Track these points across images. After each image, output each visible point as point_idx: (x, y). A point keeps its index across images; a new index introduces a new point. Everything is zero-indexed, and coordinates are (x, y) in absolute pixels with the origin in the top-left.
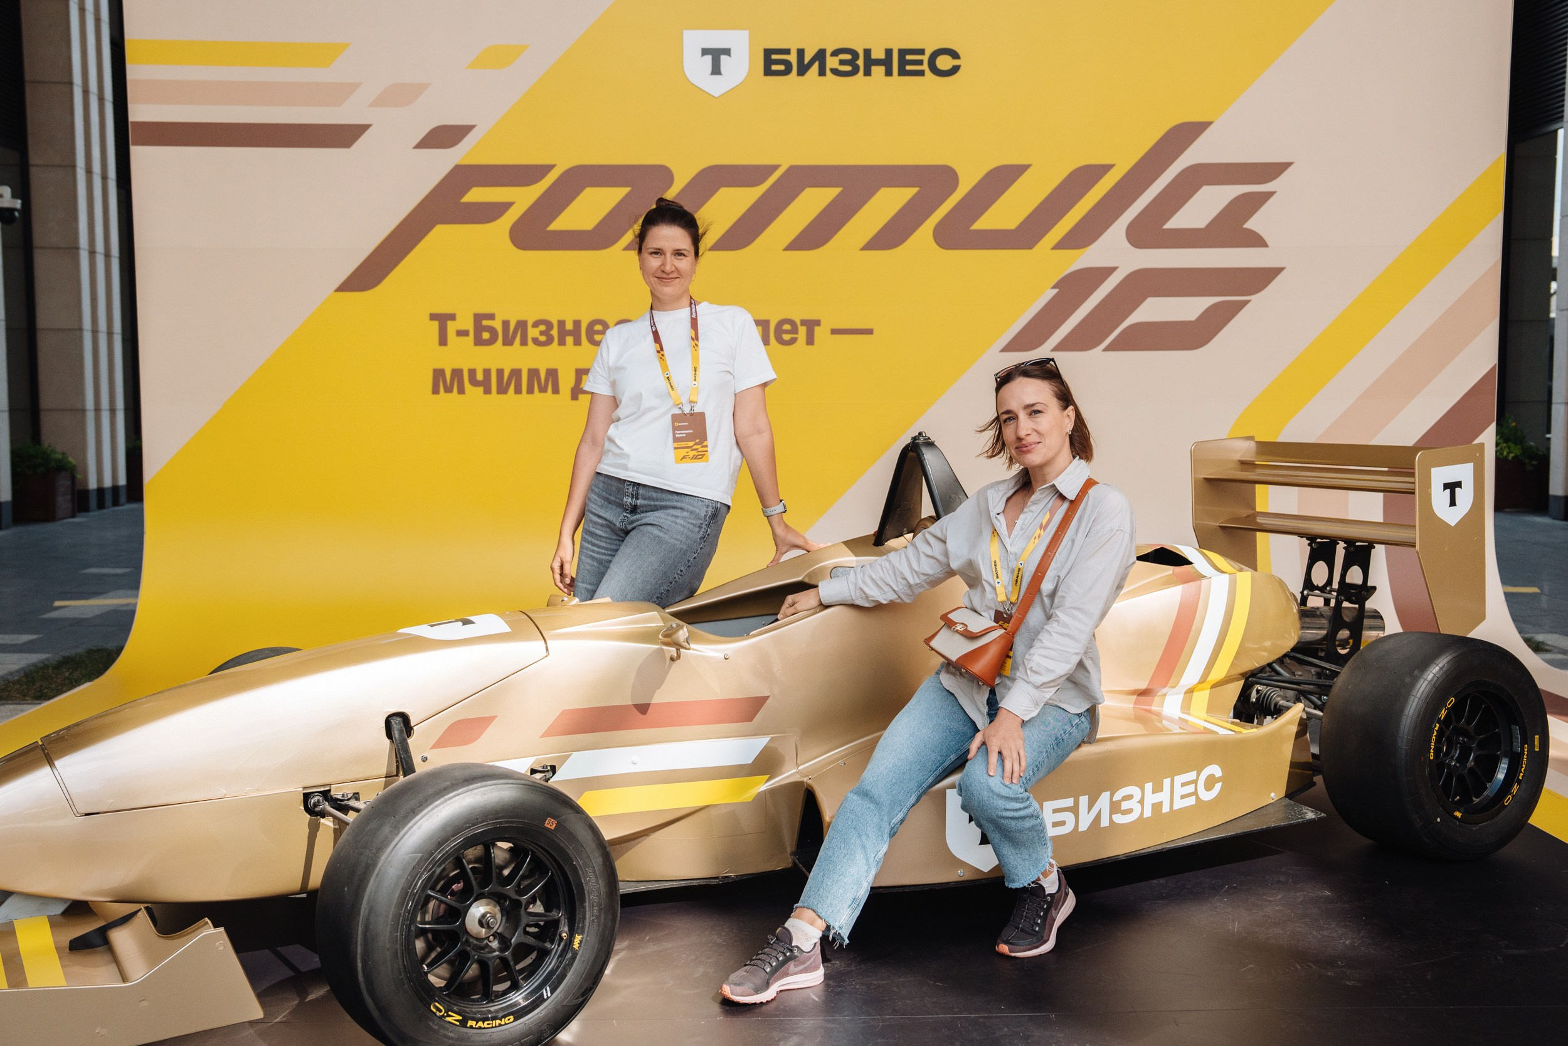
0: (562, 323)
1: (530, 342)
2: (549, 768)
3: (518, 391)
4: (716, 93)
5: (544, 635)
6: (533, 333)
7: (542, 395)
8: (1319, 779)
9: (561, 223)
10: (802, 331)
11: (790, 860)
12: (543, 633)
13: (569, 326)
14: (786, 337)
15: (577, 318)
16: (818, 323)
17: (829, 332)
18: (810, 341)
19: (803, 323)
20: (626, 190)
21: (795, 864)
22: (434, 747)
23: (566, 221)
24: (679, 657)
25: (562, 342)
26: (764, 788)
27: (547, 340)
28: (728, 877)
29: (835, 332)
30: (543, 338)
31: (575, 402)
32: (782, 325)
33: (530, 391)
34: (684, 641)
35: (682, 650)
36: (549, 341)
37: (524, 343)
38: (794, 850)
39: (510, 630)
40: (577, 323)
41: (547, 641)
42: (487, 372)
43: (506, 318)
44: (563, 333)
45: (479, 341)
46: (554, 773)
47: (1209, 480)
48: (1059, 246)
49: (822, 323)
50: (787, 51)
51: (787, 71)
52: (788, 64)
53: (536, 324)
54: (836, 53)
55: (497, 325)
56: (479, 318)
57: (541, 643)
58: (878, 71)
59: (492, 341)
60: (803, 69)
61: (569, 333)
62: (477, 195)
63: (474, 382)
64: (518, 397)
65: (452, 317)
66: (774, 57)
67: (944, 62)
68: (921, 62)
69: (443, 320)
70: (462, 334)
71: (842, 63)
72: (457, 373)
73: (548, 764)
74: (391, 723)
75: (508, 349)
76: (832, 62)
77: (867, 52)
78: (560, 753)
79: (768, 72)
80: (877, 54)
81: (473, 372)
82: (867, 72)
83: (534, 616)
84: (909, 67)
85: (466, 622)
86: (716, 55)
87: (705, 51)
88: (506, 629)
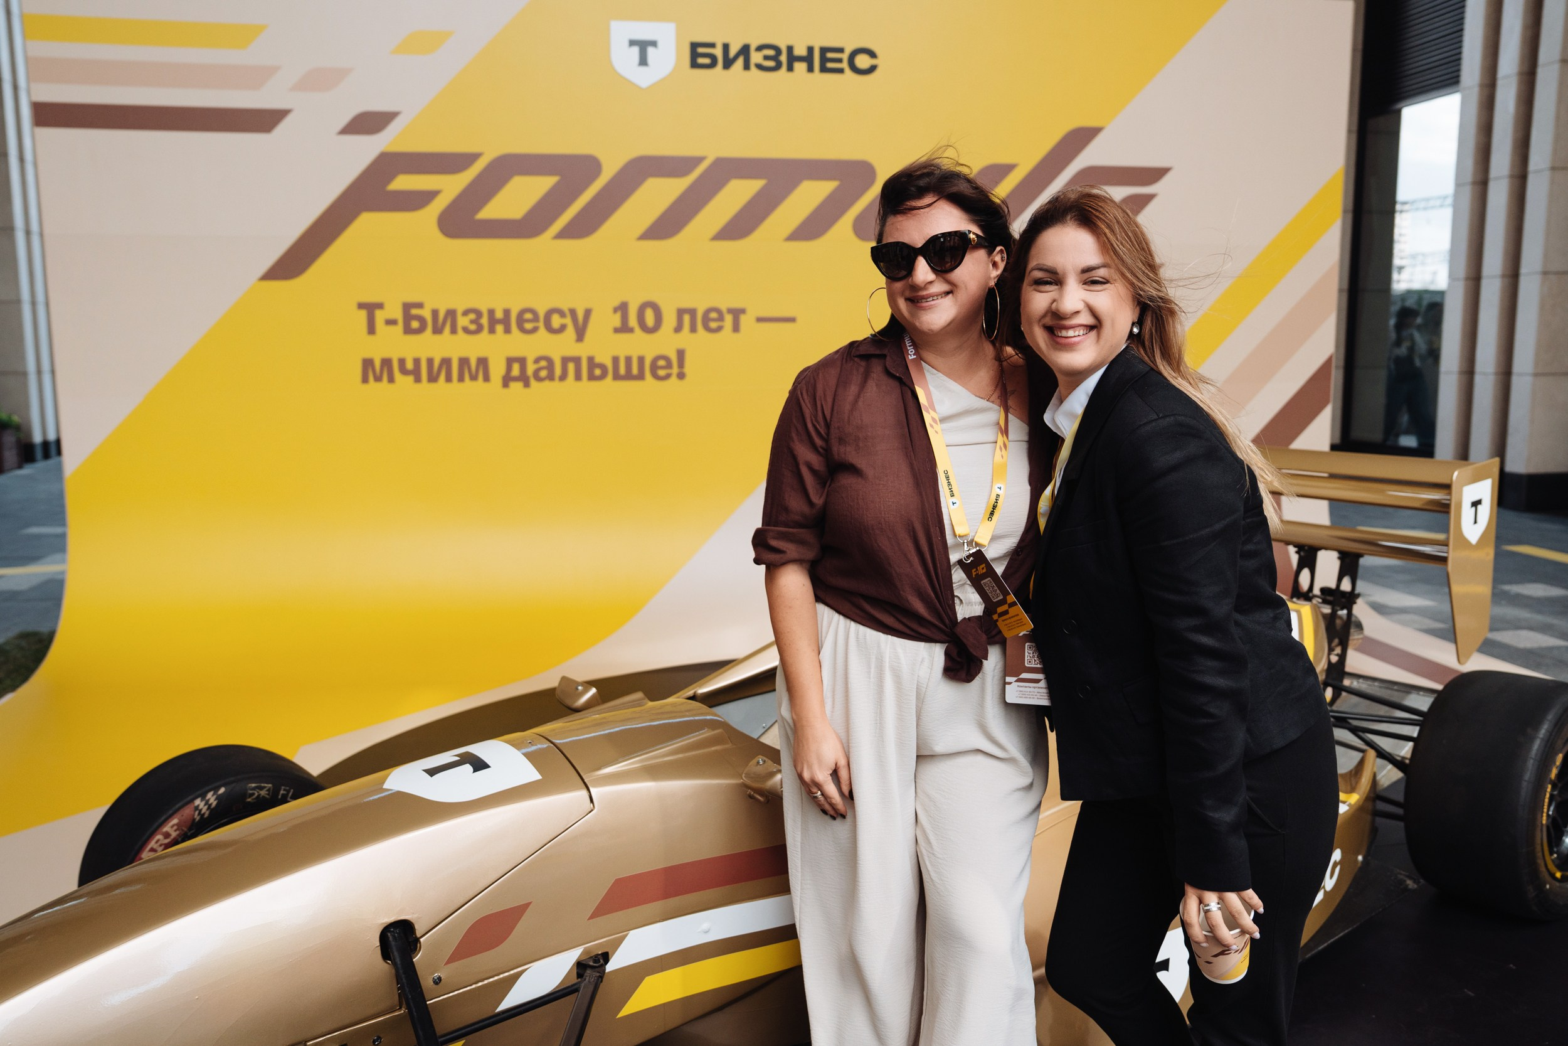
0: (491, 312)
1: (460, 330)
2: (602, 961)
3: (449, 379)
4: (644, 85)
5: (586, 780)
6: (463, 321)
7: (474, 383)
10: (729, 318)
12: (584, 777)
13: (499, 315)
14: (713, 325)
15: (507, 306)
16: (743, 311)
17: (753, 320)
18: (736, 328)
19: (730, 311)
20: (554, 179)
22: (451, 960)
23: (492, 211)
25: (492, 331)
27: (477, 329)
29: (760, 320)
30: (473, 327)
31: (506, 390)
32: (709, 315)
33: (461, 379)
36: (480, 329)
37: (454, 331)
39: (538, 777)
40: (507, 312)
41: (590, 788)
42: (417, 362)
43: (435, 307)
44: (493, 322)
45: (408, 330)
46: (607, 960)
49: (749, 311)
50: (713, 45)
51: (713, 64)
52: (714, 58)
53: (466, 313)
54: (760, 48)
55: (426, 313)
56: (407, 307)
57: (583, 793)
58: (800, 67)
59: (421, 330)
60: (728, 63)
61: (498, 321)
62: (403, 183)
63: (404, 371)
64: (449, 385)
65: (380, 306)
66: (701, 50)
67: (863, 61)
68: (840, 61)
69: (370, 308)
70: (391, 322)
71: (766, 58)
72: (387, 363)
73: (600, 953)
74: (388, 938)
75: (437, 338)
76: (756, 57)
77: (790, 49)
78: (614, 935)
79: (694, 65)
80: (800, 51)
81: (402, 362)
82: (790, 68)
83: (561, 743)
84: (830, 65)
85: (479, 765)
86: (643, 46)
87: (632, 43)
88: (535, 775)
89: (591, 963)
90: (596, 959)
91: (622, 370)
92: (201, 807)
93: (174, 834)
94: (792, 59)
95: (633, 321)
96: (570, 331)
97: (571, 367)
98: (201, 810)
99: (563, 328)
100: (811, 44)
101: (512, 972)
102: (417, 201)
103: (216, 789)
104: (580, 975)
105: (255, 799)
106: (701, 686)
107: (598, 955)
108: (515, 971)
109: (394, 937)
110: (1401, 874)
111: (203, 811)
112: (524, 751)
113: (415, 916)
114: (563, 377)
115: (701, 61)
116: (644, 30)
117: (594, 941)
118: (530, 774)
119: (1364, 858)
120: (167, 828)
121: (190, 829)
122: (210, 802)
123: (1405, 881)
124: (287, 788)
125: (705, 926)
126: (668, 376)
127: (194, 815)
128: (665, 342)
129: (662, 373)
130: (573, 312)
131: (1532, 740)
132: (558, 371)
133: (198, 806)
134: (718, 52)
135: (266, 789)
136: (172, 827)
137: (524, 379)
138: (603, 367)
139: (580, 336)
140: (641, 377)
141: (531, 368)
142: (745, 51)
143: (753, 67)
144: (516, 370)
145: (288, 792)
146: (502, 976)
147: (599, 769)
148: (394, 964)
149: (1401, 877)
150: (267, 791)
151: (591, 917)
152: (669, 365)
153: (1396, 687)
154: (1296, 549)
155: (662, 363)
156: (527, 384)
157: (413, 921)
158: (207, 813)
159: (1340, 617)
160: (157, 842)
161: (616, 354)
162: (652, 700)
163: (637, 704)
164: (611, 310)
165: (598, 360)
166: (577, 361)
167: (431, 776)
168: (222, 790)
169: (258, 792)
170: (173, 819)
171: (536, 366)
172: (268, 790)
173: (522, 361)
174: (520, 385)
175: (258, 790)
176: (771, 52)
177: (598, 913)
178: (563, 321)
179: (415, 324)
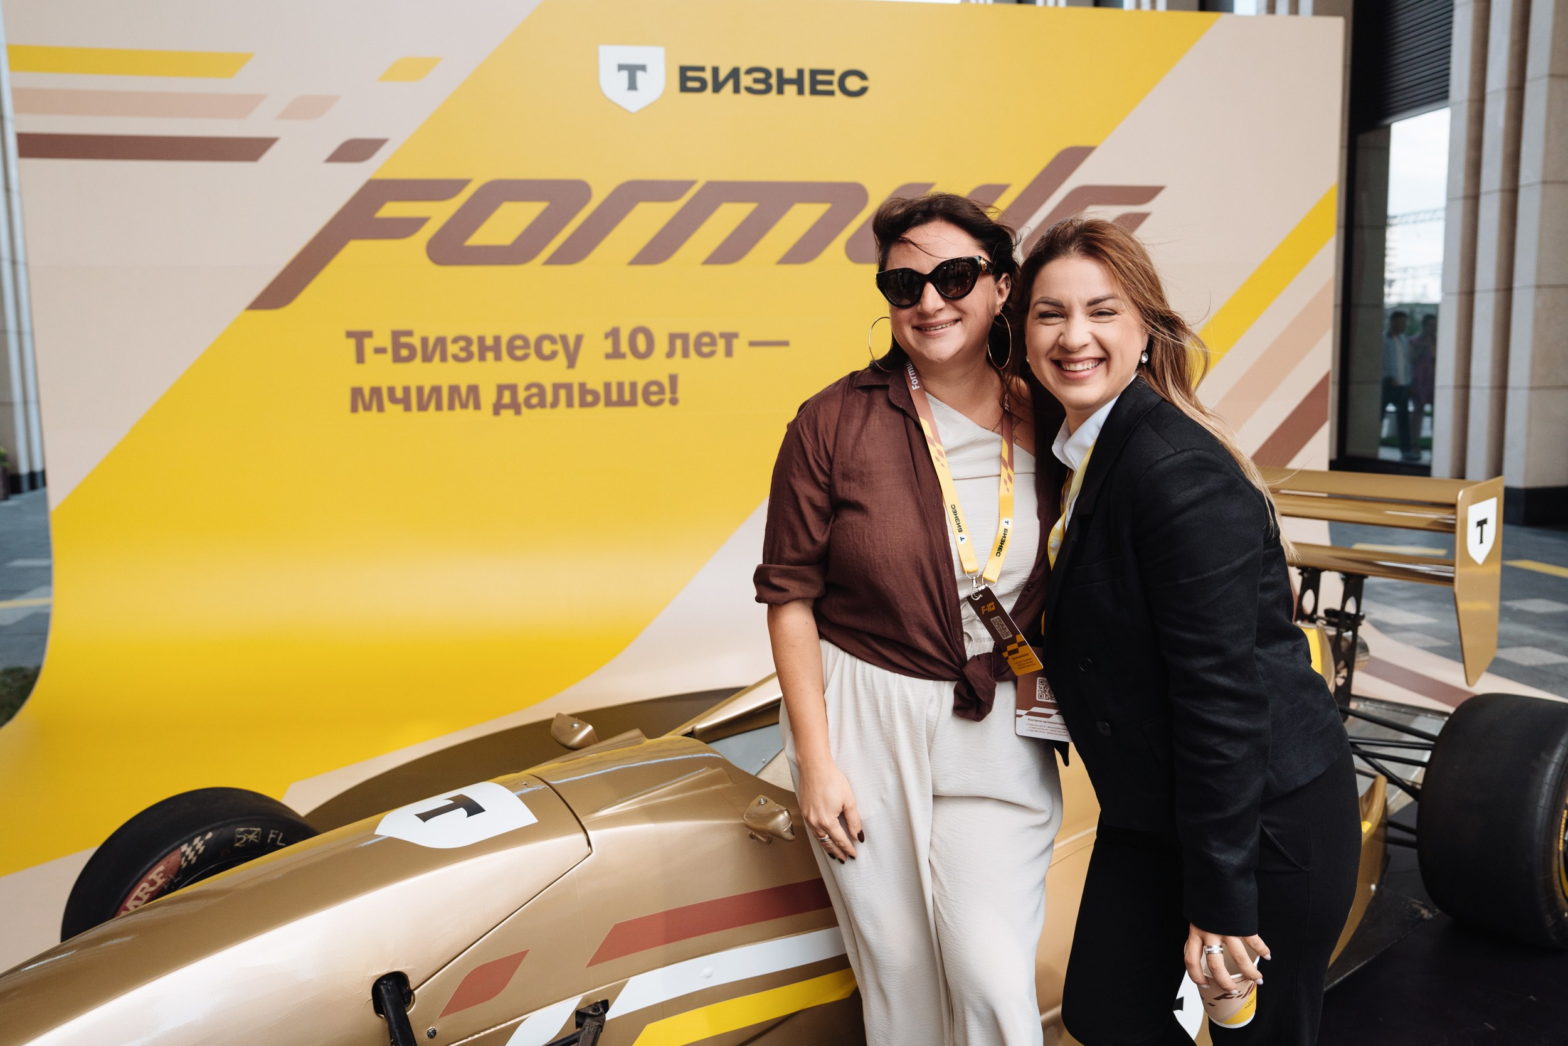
0: (481, 340)
1: (450, 358)
2: (601, 1010)
3: (439, 407)
4: (633, 108)
5: (583, 824)
6: (453, 349)
7: (464, 411)
9: (478, 238)
10: (721, 343)
12: (581, 820)
13: (489, 342)
14: (706, 350)
15: (497, 333)
16: (735, 335)
17: (747, 344)
18: (729, 353)
19: (722, 335)
20: (546, 204)
22: (446, 1012)
23: (485, 236)
25: (482, 358)
27: (467, 356)
29: (752, 344)
30: (463, 355)
31: (497, 418)
32: (701, 340)
33: (451, 407)
36: (470, 357)
37: (444, 359)
39: (534, 820)
40: (497, 339)
41: (588, 831)
43: (425, 334)
44: (483, 349)
45: (397, 359)
46: (606, 1008)
49: (741, 336)
50: (702, 69)
51: (703, 88)
52: (703, 82)
53: (456, 340)
54: (749, 71)
55: (416, 341)
56: (396, 335)
57: (582, 836)
58: (790, 90)
59: (411, 358)
60: (718, 87)
61: (489, 349)
62: (392, 210)
63: (393, 399)
64: (439, 413)
65: (369, 334)
66: (690, 74)
67: (853, 83)
68: (830, 83)
69: (359, 337)
70: (380, 351)
71: (756, 81)
72: (376, 391)
73: (599, 1001)
74: (380, 988)
75: (427, 365)
76: (746, 81)
77: (780, 72)
78: (614, 982)
79: (684, 88)
80: (790, 73)
81: (391, 390)
82: (780, 91)
83: (556, 784)
84: (820, 87)
85: (473, 809)
86: (632, 71)
87: (621, 67)
88: (533, 820)
89: (591, 1012)
90: (595, 1007)
91: (614, 397)
92: (187, 854)
93: (160, 882)
94: (782, 82)
95: (625, 347)
96: (562, 358)
97: (563, 393)
98: (187, 857)
99: (554, 355)
100: (801, 66)
101: (509, 1023)
102: (405, 228)
103: (204, 834)
104: (579, 1025)
105: (243, 843)
106: (699, 721)
107: (597, 1003)
108: (513, 1022)
109: (387, 989)
110: (1415, 903)
111: (190, 858)
112: (519, 793)
113: (408, 967)
114: (555, 404)
115: (690, 84)
116: (632, 55)
117: (594, 989)
118: (525, 817)
119: (1378, 887)
120: (152, 876)
121: (176, 876)
122: (197, 848)
123: (1420, 911)
124: (277, 832)
125: (707, 971)
126: (660, 402)
127: (180, 862)
128: (657, 368)
129: (654, 398)
130: (564, 338)
131: (1546, 765)
132: (549, 398)
133: (185, 852)
134: (708, 75)
135: (254, 834)
136: (158, 874)
137: (515, 407)
138: (595, 394)
139: (572, 362)
140: (633, 403)
141: (522, 395)
142: (735, 74)
143: (742, 90)
144: (507, 398)
145: (278, 835)
146: (498, 1027)
147: (597, 811)
148: (388, 1018)
149: (1416, 906)
150: (255, 835)
151: (590, 964)
152: (662, 391)
153: (1403, 710)
154: (1299, 571)
155: (654, 388)
156: (518, 412)
157: (407, 973)
158: (195, 858)
159: (1346, 640)
160: (142, 891)
161: (607, 380)
162: (650, 737)
163: (635, 742)
164: (602, 336)
165: (589, 386)
166: (568, 387)
167: (425, 821)
168: (209, 835)
169: (246, 837)
170: (158, 867)
171: (527, 393)
172: (257, 834)
173: (513, 388)
174: (510, 412)
175: (246, 834)
176: (761, 75)
177: (596, 960)
178: (554, 347)
179: (404, 353)
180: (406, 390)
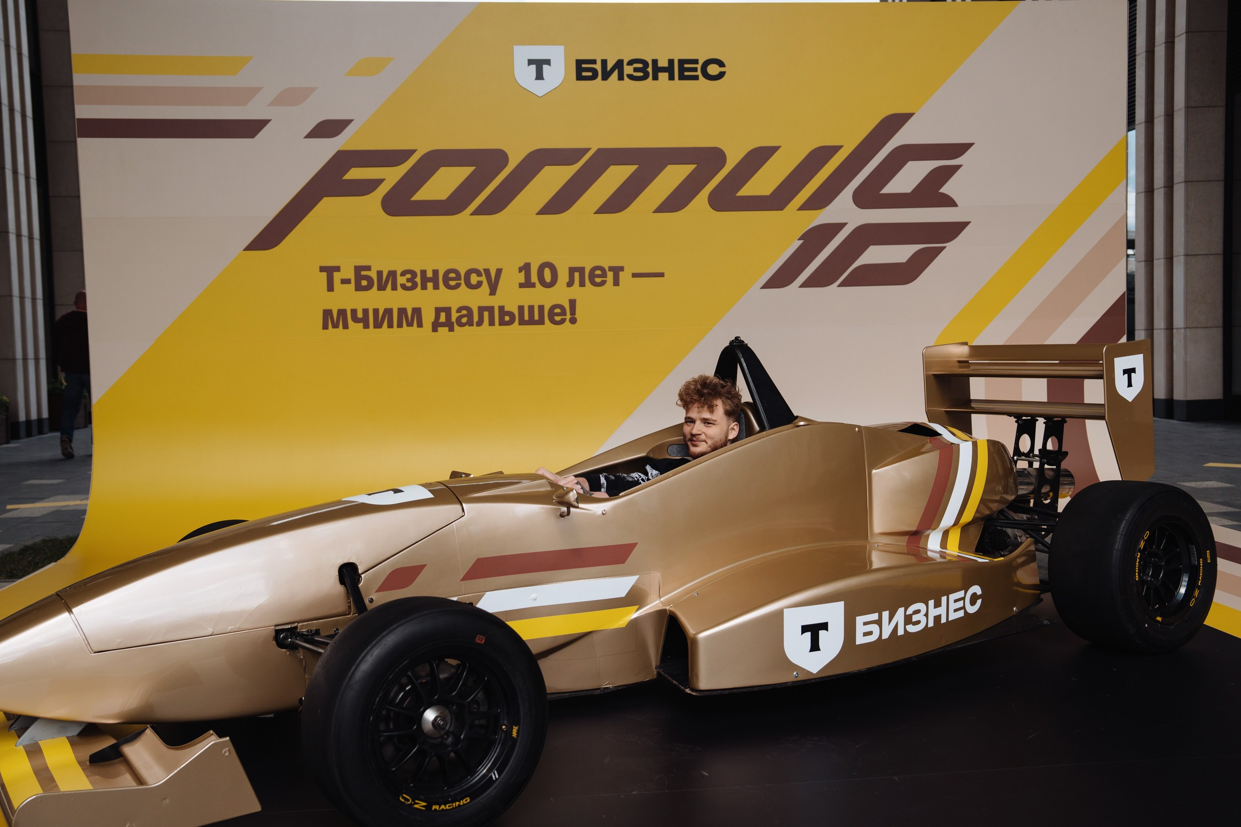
0: (423, 273)
1: (399, 287)
3: (390, 326)
4: (540, 94)
5: (460, 501)
6: (401, 280)
7: (410, 328)
8: (1047, 597)
9: (421, 195)
10: (610, 275)
11: (655, 673)
12: (460, 499)
13: (430, 274)
14: (598, 280)
15: (435, 268)
16: (622, 269)
17: (631, 275)
18: (616, 283)
19: (611, 269)
20: (472, 169)
21: (659, 674)
22: (378, 590)
23: (424, 194)
24: (569, 513)
25: (424, 287)
26: (635, 616)
27: (412, 286)
28: (607, 688)
29: (635, 275)
30: (409, 284)
31: (435, 334)
32: (594, 272)
33: (400, 325)
34: (574, 501)
35: (572, 509)
36: (414, 286)
37: (394, 288)
38: (658, 664)
39: (433, 496)
40: (436, 272)
41: (464, 505)
43: (380, 269)
44: (425, 280)
45: (359, 288)
47: (936, 376)
48: (803, 208)
49: (625, 269)
50: (594, 62)
51: (594, 77)
52: (595, 71)
53: (403, 274)
54: (631, 63)
55: (373, 274)
56: (358, 269)
57: (458, 507)
58: (663, 76)
59: (368, 288)
60: (606, 76)
61: (429, 280)
62: (355, 174)
63: (356, 319)
64: (390, 330)
65: (337, 269)
66: (584, 66)
67: (713, 70)
68: (695, 70)
69: (330, 271)
70: (345, 281)
71: (636, 70)
72: (342, 313)
74: (344, 572)
75: (382, 293)
76: (628, 70)
77: (655, 62)
78: (476, 593)
79: (579, 77)
80: (662, 63)
81: (354, 312)
82: (655, 78)
84: (686, 74)
85: (397, 491)
86: (540, 65)
87: (531, 62)
88: (431, 496)
91: (526, 318)
94: (657, 70)
95: (534, 278)
96: (485, 287)
97: (486, 314)
99: (479, 284)
100: (671, 57)
102: (367, 187)
109: (346, 572)
113: (359, 561)
114: (480, 323)
115: (584, 74)
116: (539, 53)
117: (464, 595)
118: (425, 494)
125: (534, 596)
126: (562, 322)
128: (560, 294)
129: (558, 318)
130: (487, 271)
132: (476, 318)
134: (598, 67)
137: (449, 325)
138: (511, 314)
139: (493, 292)
140: (541, 322)
141: (454, 316)
142: (619, 65)
143: (625, 78)
144: (443, 318)
147: (472, 503)
148: (347, 587)
151: (463, 579)
152: (563, 312)
155: (557, 311)
156: (451, 329)
157: (357, 564)
161: (521, 303)
164: (517, 270)
165: (506, 309)
166: (490, 309)
171: (459, 314)
173: (448, 310)
174: (447, 329)
176: (640, 66)
177: (466, 578)
178: (480, 279)
179: (364, 283)
180: (366, 311)
